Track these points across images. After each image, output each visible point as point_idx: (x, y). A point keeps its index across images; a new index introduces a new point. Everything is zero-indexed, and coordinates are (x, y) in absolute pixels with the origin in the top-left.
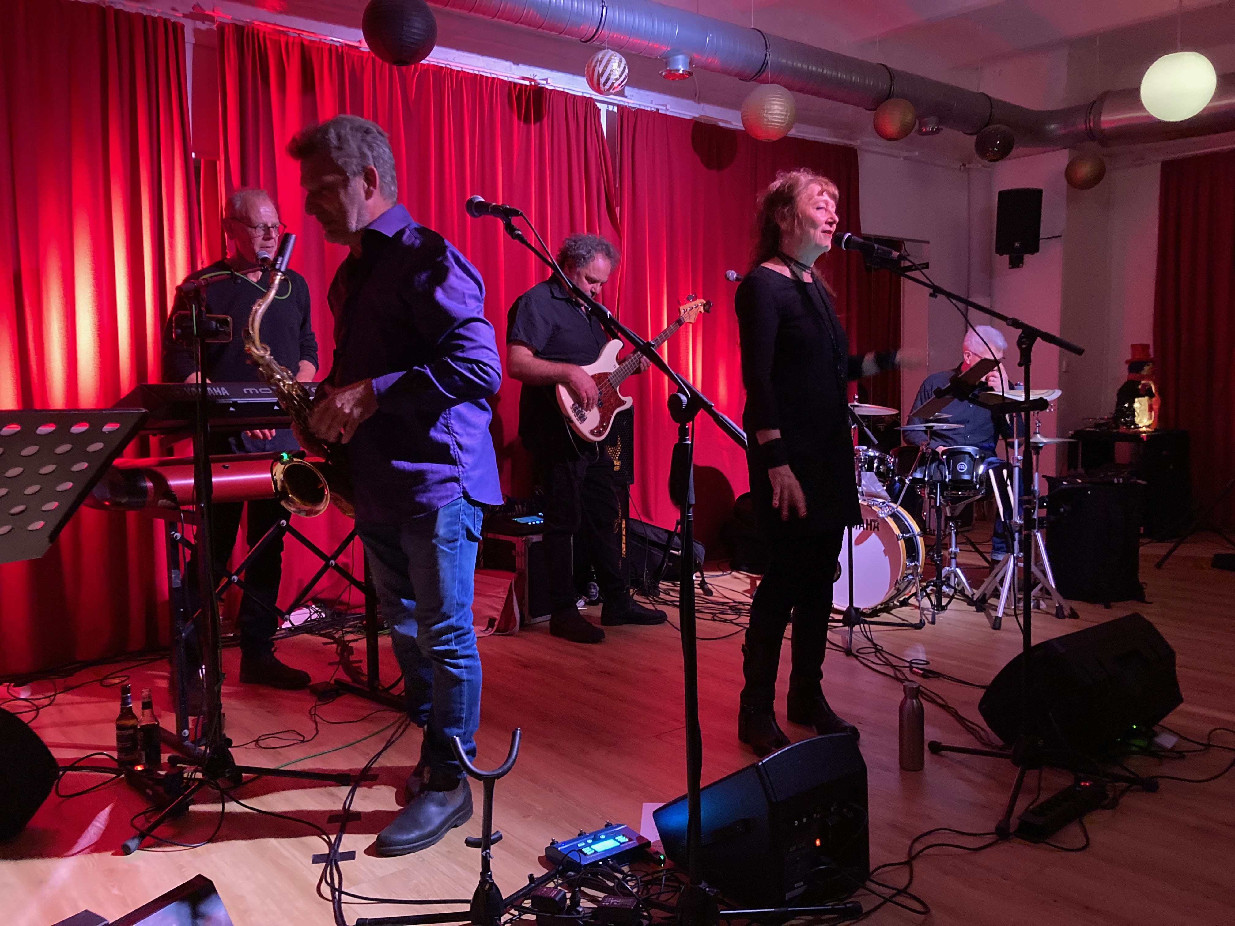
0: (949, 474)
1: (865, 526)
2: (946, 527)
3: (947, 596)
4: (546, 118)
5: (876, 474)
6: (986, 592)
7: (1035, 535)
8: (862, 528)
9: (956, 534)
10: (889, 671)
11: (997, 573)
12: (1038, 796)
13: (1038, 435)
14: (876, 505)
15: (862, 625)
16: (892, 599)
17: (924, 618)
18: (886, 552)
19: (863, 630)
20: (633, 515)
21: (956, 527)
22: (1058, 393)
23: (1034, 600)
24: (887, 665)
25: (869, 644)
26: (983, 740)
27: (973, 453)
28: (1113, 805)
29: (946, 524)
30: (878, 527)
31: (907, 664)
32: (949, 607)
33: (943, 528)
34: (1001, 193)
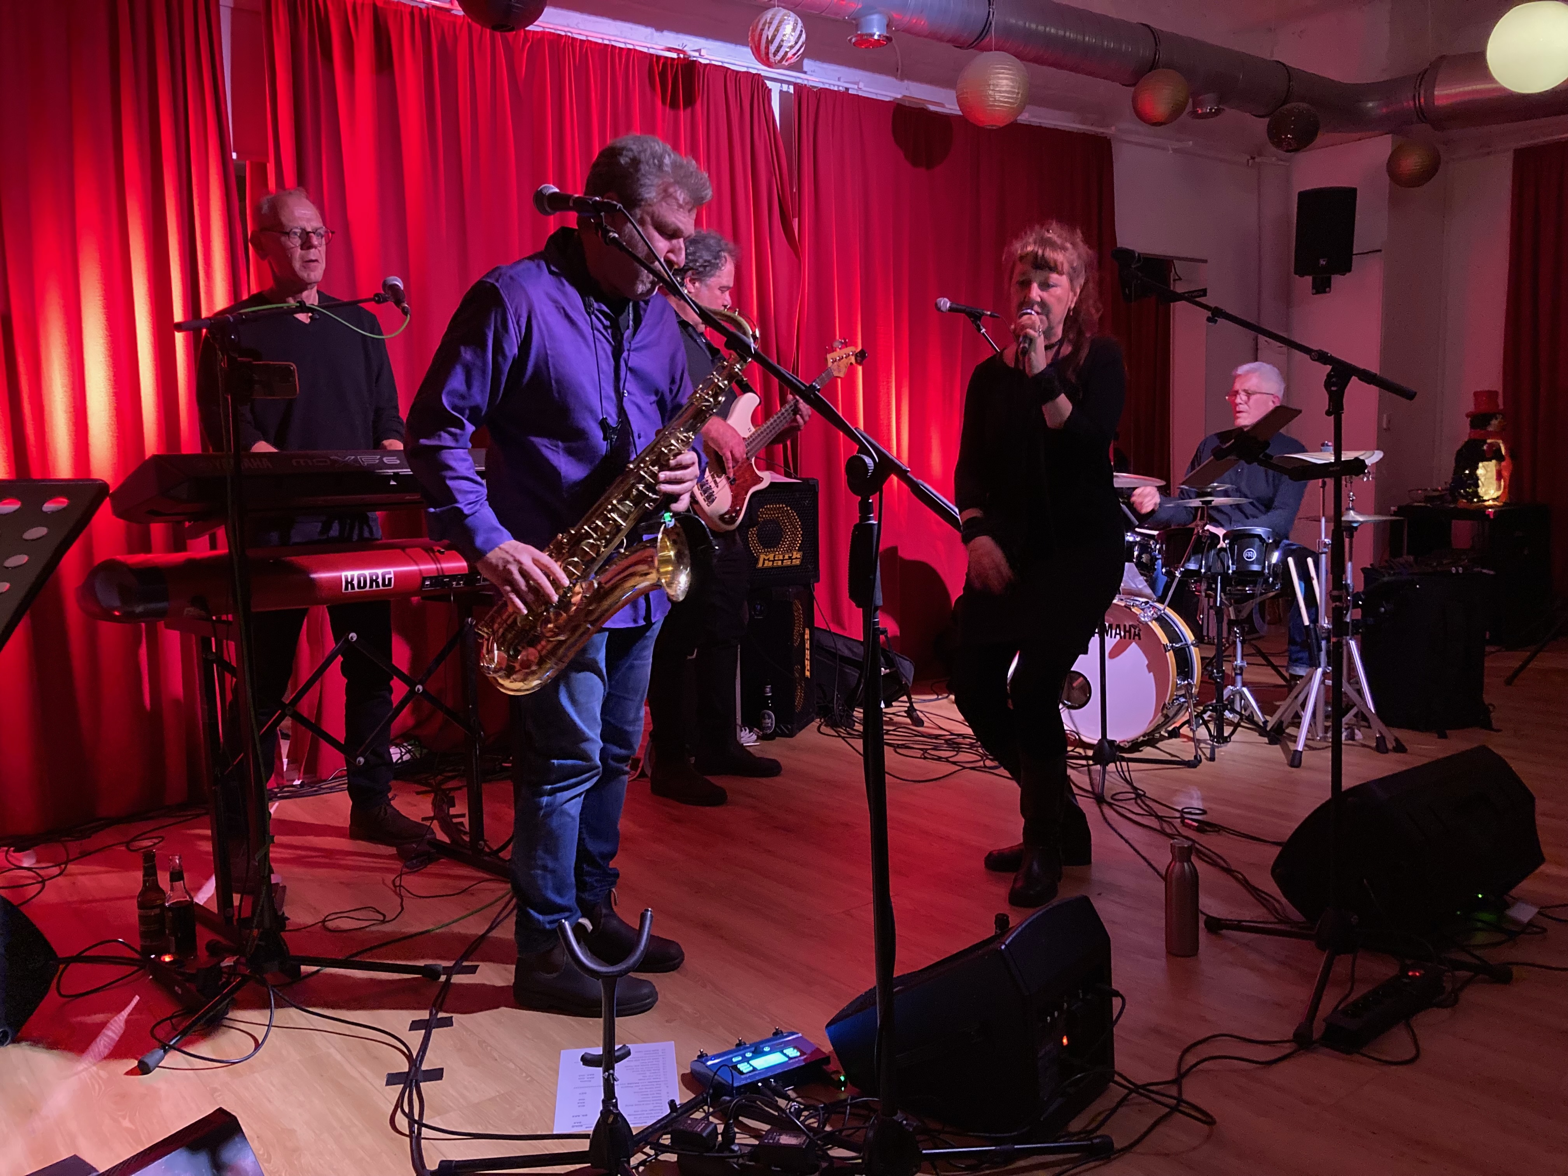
0: (1233, 564)
1: (1122, 634)
2: (1229, 633)
3: (1231, 723)
4: (699, 102)
5: (1137, 565)
6: (1283, 719)
7: (1348, 644)
8: (1118, 637)
9: (1242, 642)
10: (1154, 823)
11: (1300, 693)
12: (1352, 989)
13: (1352, 512)
14: (1137, 606)
15: (1118, 763)
16: (1158, 728)
17: (1200, 752)
18: (1150, 668)
19: (1120, 769)
20: (819, 622)
21: (1242, 634)
22: (1378, 456)
23: (1346, 729)
24: (1151, 815)
25: (1128, 788)
26: (1278, 914)
27: (1264, 536)
28: (1452, 1002)
29: (1230, 631)
30: (1139, 635)
31: (1178, 815)
32: (1232, 738)
33: (1225, 635)
34: (1301, 195)
